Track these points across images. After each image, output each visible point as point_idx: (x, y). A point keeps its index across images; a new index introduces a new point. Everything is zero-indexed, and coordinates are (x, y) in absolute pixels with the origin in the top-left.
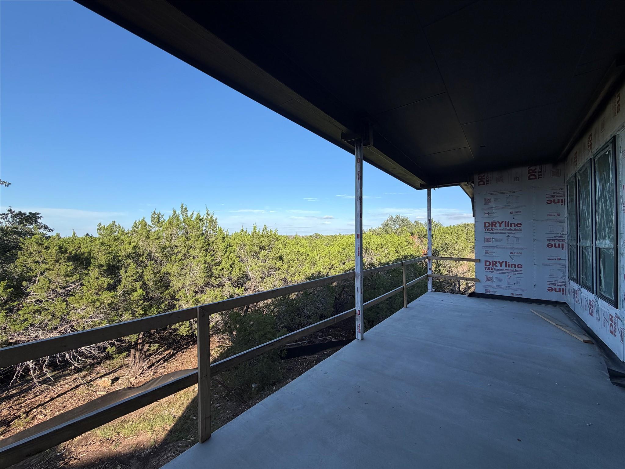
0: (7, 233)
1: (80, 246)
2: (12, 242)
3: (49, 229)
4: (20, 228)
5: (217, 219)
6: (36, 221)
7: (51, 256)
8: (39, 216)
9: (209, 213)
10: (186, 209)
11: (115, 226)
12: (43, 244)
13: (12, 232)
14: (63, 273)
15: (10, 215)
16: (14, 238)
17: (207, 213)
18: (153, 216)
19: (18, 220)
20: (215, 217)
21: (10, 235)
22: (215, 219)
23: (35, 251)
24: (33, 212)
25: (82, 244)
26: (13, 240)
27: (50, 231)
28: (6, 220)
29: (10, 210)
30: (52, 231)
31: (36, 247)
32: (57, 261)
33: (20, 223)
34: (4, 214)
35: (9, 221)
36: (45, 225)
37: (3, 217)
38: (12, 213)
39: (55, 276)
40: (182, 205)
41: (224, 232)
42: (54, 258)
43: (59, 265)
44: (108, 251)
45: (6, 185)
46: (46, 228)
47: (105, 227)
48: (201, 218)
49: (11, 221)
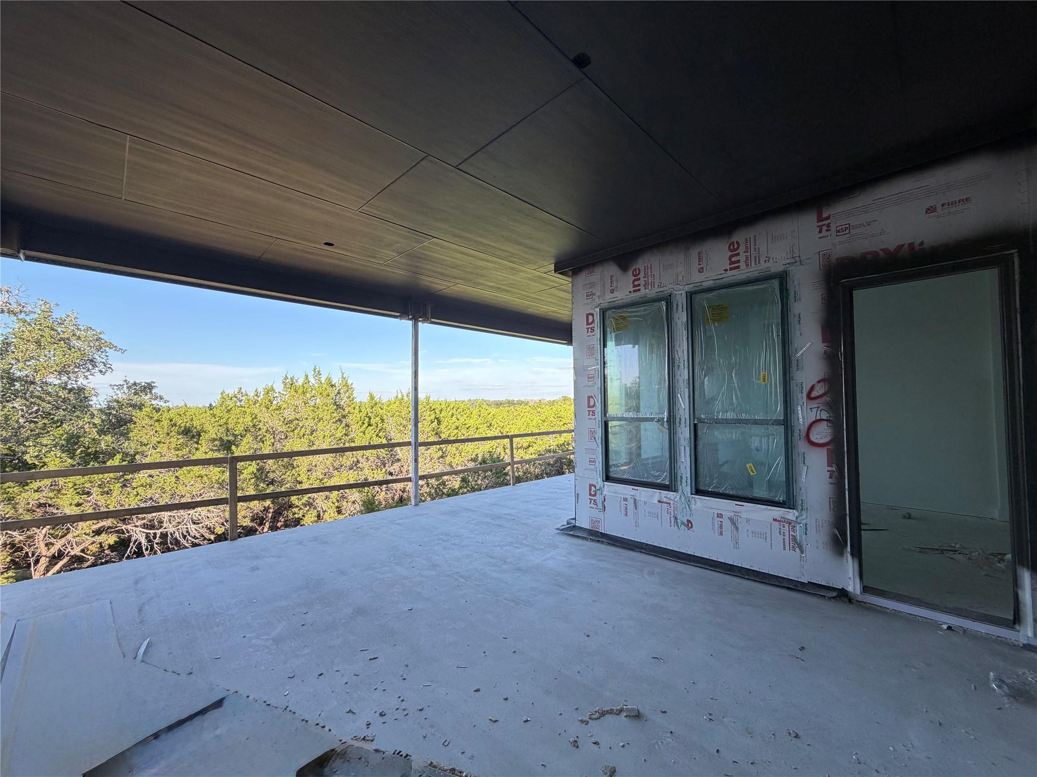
0: (123, 405)
1: (192, 418)
2: (127, 414)
3: (165, 399)
4: (136, 399)
5: (352, 384)
6: (151, 392)
7: (163, 429)
8: (155, 385)
9: (344, 377)
10: (319, 372)
11: (242, 393)
12: (153, 418)
13: (127, 404)
14: (173, 446)
15: (125, 386)
16: (129, 411)
17: (343, 376)
18: (285, 381)
19: (133, 391)
20: (350, 382)
21: (125, 407)
22: (350, 383)
23: (147, 424)
24: (149, 381)
25: (194, 416)
26: (128, 413)
27: (165, 402)
28: (122, 391)
29: (125, 381)
30: (168, 401)
31: (147, 421)
32: (168, 434)
33: (136, 394)
34: (120, 385)
35: (125, 393)
36: (160, 395)
37: (119, 388)
38: (127, 384)
39: (165, 449)
40: (315, 367)
41: (376, 398)
42: (166, 431)
43: (170, 438)
44: (219, 423)
45: (123, 351)
46: (162, 399)
47: (228, 395)
48: (333, 383)
49: (126, 392)
